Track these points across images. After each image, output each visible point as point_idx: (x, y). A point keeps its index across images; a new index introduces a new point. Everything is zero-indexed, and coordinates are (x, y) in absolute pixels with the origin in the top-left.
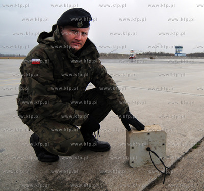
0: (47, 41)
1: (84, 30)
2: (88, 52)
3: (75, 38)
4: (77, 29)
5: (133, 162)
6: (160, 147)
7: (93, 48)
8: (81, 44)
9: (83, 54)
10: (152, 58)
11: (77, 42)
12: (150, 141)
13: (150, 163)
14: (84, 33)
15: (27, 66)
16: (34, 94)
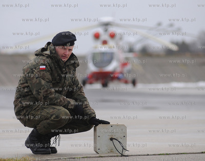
0: (46, 54)
1: (70, 47)
3: (64, 53)
5: (99, 149)
6: (121, 138)
7: (75, 59)
8: (67, 57)
13: (113, 152)
14: (70, 50)
15: (36, 71)
16: (43, 89)
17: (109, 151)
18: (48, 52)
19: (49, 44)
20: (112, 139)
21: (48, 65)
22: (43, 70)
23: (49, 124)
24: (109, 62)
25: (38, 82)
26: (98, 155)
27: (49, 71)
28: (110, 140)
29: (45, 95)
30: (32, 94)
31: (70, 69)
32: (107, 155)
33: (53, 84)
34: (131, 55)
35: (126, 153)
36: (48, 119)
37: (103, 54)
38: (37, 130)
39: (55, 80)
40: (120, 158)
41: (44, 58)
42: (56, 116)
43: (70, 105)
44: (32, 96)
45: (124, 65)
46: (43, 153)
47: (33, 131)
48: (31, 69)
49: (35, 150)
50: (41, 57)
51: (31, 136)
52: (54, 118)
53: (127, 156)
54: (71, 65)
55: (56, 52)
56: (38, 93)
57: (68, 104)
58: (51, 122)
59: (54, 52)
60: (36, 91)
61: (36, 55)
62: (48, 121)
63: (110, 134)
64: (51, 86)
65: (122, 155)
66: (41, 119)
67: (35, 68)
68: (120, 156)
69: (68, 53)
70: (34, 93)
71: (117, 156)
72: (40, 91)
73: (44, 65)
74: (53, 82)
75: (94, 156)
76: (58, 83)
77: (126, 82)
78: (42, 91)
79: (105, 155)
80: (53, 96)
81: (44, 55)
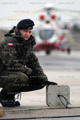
0: (13, 35)
2: (31, 41)
3: (26, 34)
4: (27, 30)
5: (50, 103)
6: (66, 95)
7: (33, 39)
8: (28, 37)
12: (60, 91)
13: (60, 105)
14: (30, 32)
15: (6, 47)
16: (10, 60)
17: (57, 104)
18: (14, 34)
20: (59, 96)
21: (14, 43)
22: (10, 46)
25: (7, 54)
26: (49, 108)
27: (15, 47)
28: (58, 97)
29: (11, 64)
30: (2, 63)
31: (29, 46)
32: (56, 107)
33: (18, 57)
34: (66, 31)
35: (69, 106)
36: (12, 82)
37: (46, 31)
38: (5, 90)
39: (19, 54)
40: (65, 109)
41: (12, 38)
42: (18, 80)
43: (28, 72)
44: (2, 65)
46: (9, 106)
47: (2, 91)
48: (3, 46)
49: (4, 104)
50: (9, 37)
52: (17, 81)
53: (70, 108)
54: (30, 43)
55: (20, 34)
56: (7, 62)
57: (27, 71)
59: (19, 33)
60: (5, 61)
61: (6, 35)
63: (58, 92)
65: (67, 108)
66: (7, 82)
67: (5, 45)
68: (65, 108)
69: (29, 35)
70: (4, 62)
71: (63, 108)
72: (8, 61)
73: (11, 43)
74: (17, 55)
75: (47, 108)
76: (20, 56)
77: (63, 50)
79: (54, 107)
80: (17, 65)
81: (11, 36)
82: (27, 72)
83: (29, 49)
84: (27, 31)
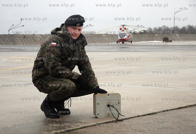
0: (59, 33)
1: (80, 28)
3: (74, 32)
4: (76, 27)
5: (98, 114)
8: (77, 36)
9: (78, 42)
10: (166, 40)
11: (75, 35)
13: (110, 116)
14: (80, 30)
15: (48, 46)
17: (106, 115)
18: (61, 32)
19: (63, 25)
20: (108, 106)
21: (59, 42)
23: (57, 94)
24: (124, 36)
34: (130, 34)
42: (63, 88)
43: (74, 76)
45: (129, 37)
48: (45, 45)
49: (47, 114)
51: (45, 102)
52: (61, 90)
54: (80, 44)
58: (59, 93)
60: (46, 63)
62: (57, 91)
63: (108, 102)
64: (59, 60)
65: (118, 120)
67: (48, 44)
68: (115, 121)
71: (112, 122)
72: (49, 62)
73: (55, 42)
77: (129, 42)
78: (51, 63)
80: (59, 67)
81: (57, 34)
82: (72, 76)
83: (79, 50)
84: (75, 29)
